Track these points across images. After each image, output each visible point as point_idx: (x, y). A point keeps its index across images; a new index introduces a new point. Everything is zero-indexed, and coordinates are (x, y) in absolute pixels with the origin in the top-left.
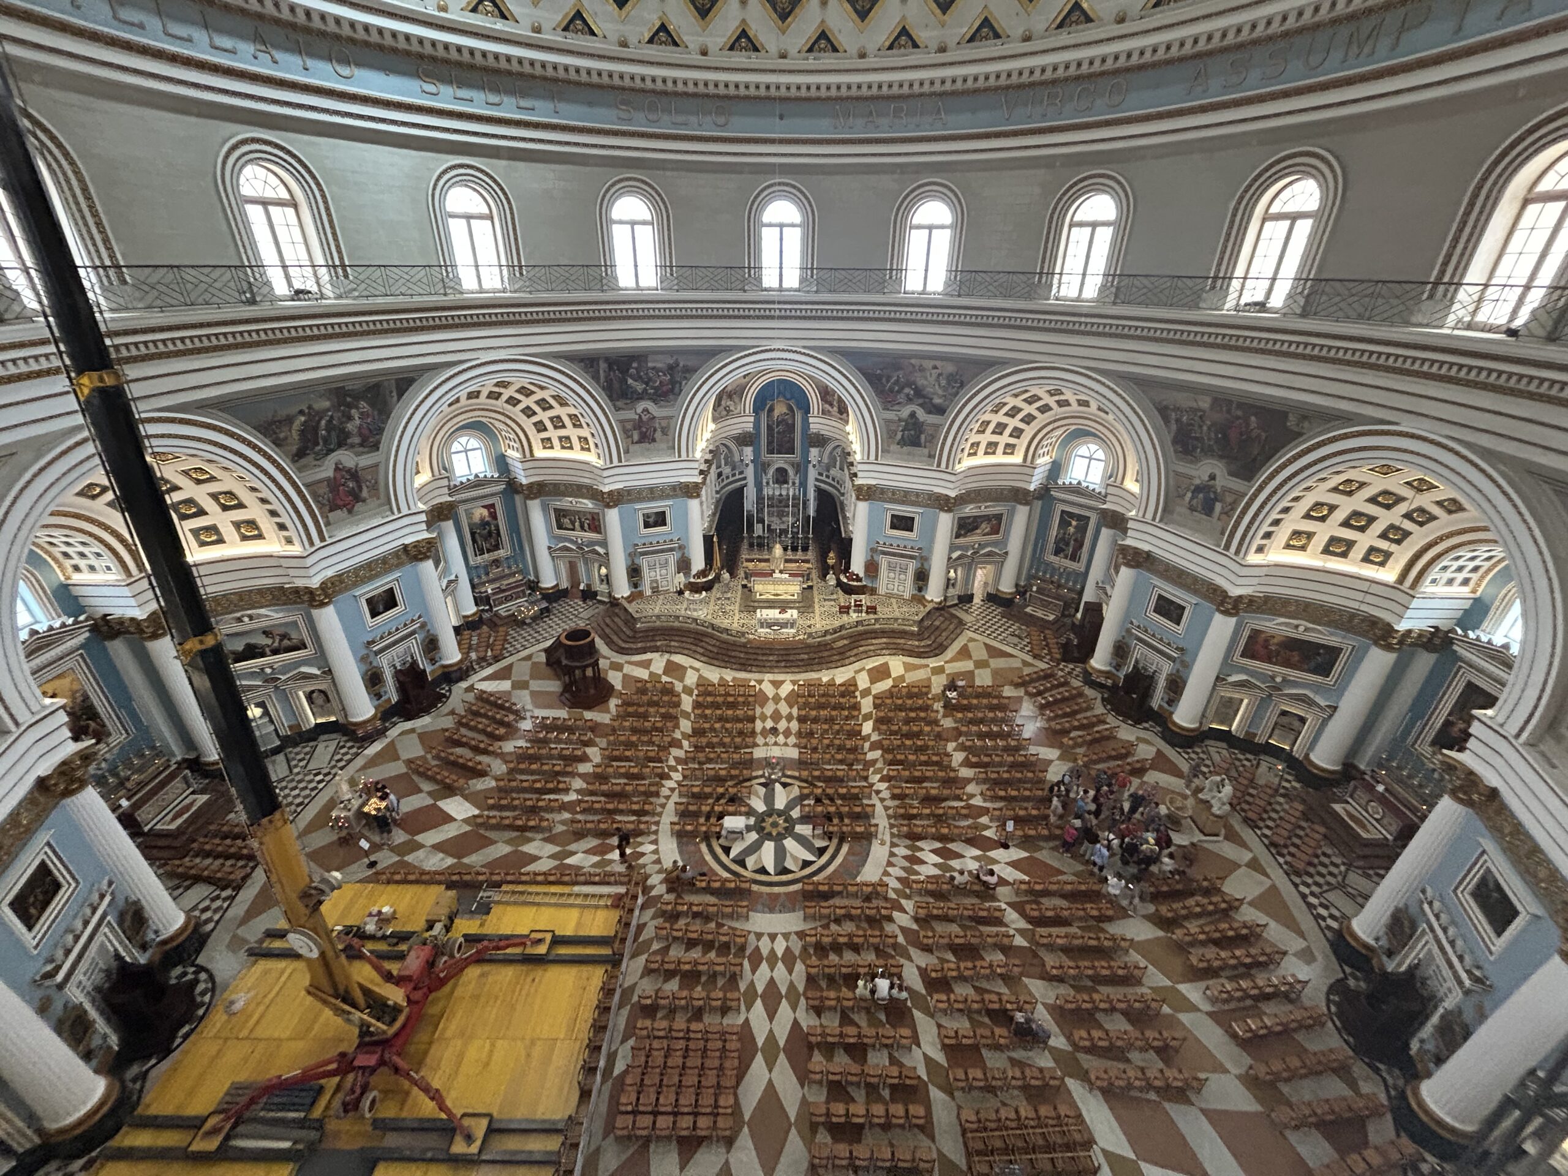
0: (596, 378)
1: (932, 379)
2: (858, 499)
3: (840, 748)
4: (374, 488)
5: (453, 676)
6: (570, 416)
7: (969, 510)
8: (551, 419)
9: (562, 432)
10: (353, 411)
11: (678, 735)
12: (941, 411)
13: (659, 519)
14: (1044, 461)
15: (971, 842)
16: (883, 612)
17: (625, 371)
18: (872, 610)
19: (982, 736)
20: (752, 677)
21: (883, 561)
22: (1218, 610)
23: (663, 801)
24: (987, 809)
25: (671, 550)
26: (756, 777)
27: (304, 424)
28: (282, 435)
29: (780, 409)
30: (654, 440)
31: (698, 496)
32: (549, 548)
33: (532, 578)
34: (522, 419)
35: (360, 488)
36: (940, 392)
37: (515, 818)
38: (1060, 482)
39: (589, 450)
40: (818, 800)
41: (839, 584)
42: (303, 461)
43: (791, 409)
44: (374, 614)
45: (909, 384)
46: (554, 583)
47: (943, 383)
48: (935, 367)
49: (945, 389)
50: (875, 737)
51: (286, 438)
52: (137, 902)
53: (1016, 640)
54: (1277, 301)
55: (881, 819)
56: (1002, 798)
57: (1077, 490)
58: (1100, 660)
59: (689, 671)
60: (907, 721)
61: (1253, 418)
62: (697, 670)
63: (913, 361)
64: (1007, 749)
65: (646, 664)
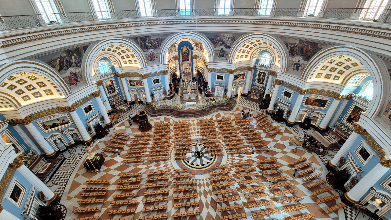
0: (137, 43)
1: (227, 39)
2: (209, 72)
3: (212, 135)
4: (81, 78)
5: (109, 126)
6: (131, 54)
7: (237, 73)
8: (126, 55)
9: (129, 59)
10: (73, 57)
11: (171, 136)
12: (229, 47)
13: (158, 81)
14: (255, 59)
15: (245, 153)
16: (217, 100)
17: (145, 41)
18: (214, 100)
19: (244, 129)
20: (187, 120)
21: (216, 88)
22: (300, 93)
23: (170, 152)
24: (248, 146)
25: (161, 89)
26: (192, 144)
27: (60, 61)
28: (54, 65)
29: (185, 49)
30: (154, 60)
31: (167, 74)
32: (129, 91)
33: (125, 99)
34: (117, 56)
35: (77, 78)
36: (229, 42)
37: (134, 160)
38: (259, 64)
39: (137, 63)
40: (208, 148)
41: (205, 94)
42: (61, 72)
43: (188, 49)
44: (86, 112)
45: (221, 41)
46: (131, 100)
47: (230, 40)
48: (228, 36)
49: (230, 41)
50: (219, 131)
51: (55, 65)
52: (41, 192)
53: (250, 105)
54: (316, 14)
55: (224, 150)
56: (251, 143)
57: (263, 66)
58: (271, 108)
59: (170, 119)
60: (226, 127)
61: (309, 45)
62: (173, 119)
63: (222, 34)
64: (251, 131)
65: (159, 119)
